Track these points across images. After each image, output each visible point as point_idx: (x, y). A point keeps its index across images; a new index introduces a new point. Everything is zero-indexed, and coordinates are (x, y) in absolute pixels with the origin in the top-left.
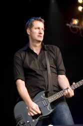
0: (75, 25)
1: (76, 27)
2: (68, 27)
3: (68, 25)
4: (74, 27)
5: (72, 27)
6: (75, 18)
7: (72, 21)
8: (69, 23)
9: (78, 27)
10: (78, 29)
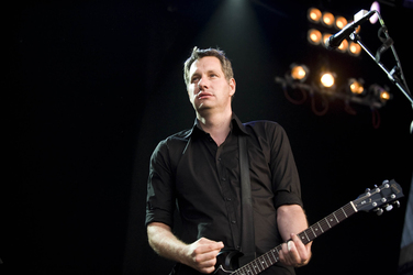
0: (297, 81)
1: (301, 86)
2: (279, 85)
3: (278, 80)
4: (294, 86)
5: (289, 87)
6: (300, 63)
7: (290, 71)
8: (283, 76)
9: (306, 87)
10: (307, 92)
